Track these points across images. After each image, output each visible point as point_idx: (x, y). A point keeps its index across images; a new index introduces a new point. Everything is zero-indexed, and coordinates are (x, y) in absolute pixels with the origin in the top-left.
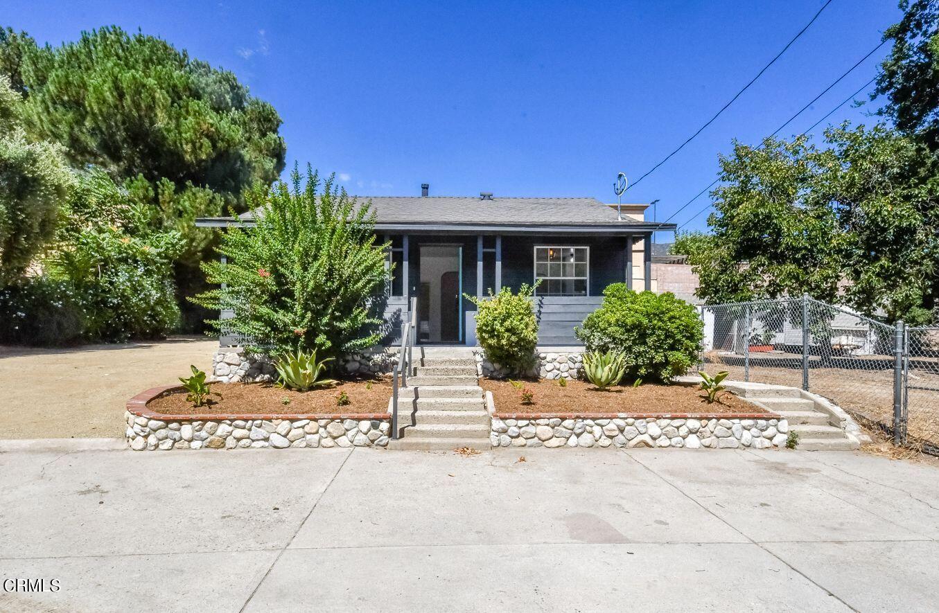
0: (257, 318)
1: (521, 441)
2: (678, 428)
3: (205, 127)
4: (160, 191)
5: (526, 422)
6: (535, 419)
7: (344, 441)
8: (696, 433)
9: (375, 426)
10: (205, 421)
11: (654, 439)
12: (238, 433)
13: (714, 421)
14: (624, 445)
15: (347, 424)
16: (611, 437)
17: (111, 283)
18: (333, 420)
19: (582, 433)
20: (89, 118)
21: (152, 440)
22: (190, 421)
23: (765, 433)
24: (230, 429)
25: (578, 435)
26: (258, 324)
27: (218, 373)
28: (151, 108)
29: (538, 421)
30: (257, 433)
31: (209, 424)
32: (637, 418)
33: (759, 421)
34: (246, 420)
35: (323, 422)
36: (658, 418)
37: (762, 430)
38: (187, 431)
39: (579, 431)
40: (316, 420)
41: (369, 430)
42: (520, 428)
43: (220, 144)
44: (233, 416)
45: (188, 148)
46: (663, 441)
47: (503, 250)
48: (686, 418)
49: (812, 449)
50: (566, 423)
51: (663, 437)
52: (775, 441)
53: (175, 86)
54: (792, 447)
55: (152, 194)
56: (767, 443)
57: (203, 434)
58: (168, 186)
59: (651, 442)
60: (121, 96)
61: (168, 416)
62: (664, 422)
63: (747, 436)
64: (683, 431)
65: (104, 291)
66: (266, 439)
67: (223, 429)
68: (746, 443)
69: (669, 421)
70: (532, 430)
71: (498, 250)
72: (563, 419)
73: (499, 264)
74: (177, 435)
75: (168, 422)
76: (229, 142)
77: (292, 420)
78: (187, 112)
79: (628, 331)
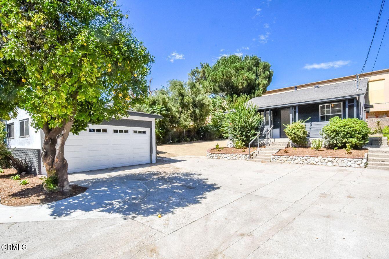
0: (232, 134)
1: (279, 161)
2: (325, 160)
3: (244, 77)
4: (233, 98)
5: (280, 156)
6: (282, 156)
7: (240, 159)
8: (331, 162)
9: (246, 156)
10: (217, 153)
11: (317, 163)
12: (222, 156)
13: (337, 158)
14: (307, 164)
15: (241, 155)
16: (303, 161)
17: (221, 124)
18: (238, 154)
19: (295, 160)
20: (217, 83)
21: (210, 157)
22: (215, 153)
23: (356, 163)
24: (221, 155)
25: (294, 160)
26: (232, 135)
27: (228, 145)
28: (231, 76)
29: (283, 156)
30: (225, 156)
31: (218, 154)
32: (311, 157)
33: (354, 159)
34: (223, 154)
35: (236, 155)
36: (318, 157)
37: (356, 162)
38: (214, 155)
39: (294, 159)
40: (235, 154)
41: (245, 157)
42: (278, 158)
43: (249, 81)
44: (221, 153)
45: (240, 84)
46: (320, 163)
47: (298, 110)
48: (327, 157)
49: (372, 168)
50: (290, 157)
51: (319, 162)
52: (361, 165)
53: (237, 68)
54: (366, 167)
55: (231, 99)
56: (358, 166)
57: (217, 156)
58: (235, 96)
59: (315, 163)
60: (224, 76)
61: (212, 152)
62: (319, 158)
63: (349, 163)
64: (326, 161)
65: (220, 127)
66: (227, 157)
67: (220, 155)
68: (348, 165)
69: (322, 158)
70: (281, 158)
71: (297, 110)
72: (290, 156)
73: (297, 114)
74: (213, 156)
75: (212, 153)
76: (251, 80)
77: (231, 154)
78: (240, 74)
79: (332, 132)
